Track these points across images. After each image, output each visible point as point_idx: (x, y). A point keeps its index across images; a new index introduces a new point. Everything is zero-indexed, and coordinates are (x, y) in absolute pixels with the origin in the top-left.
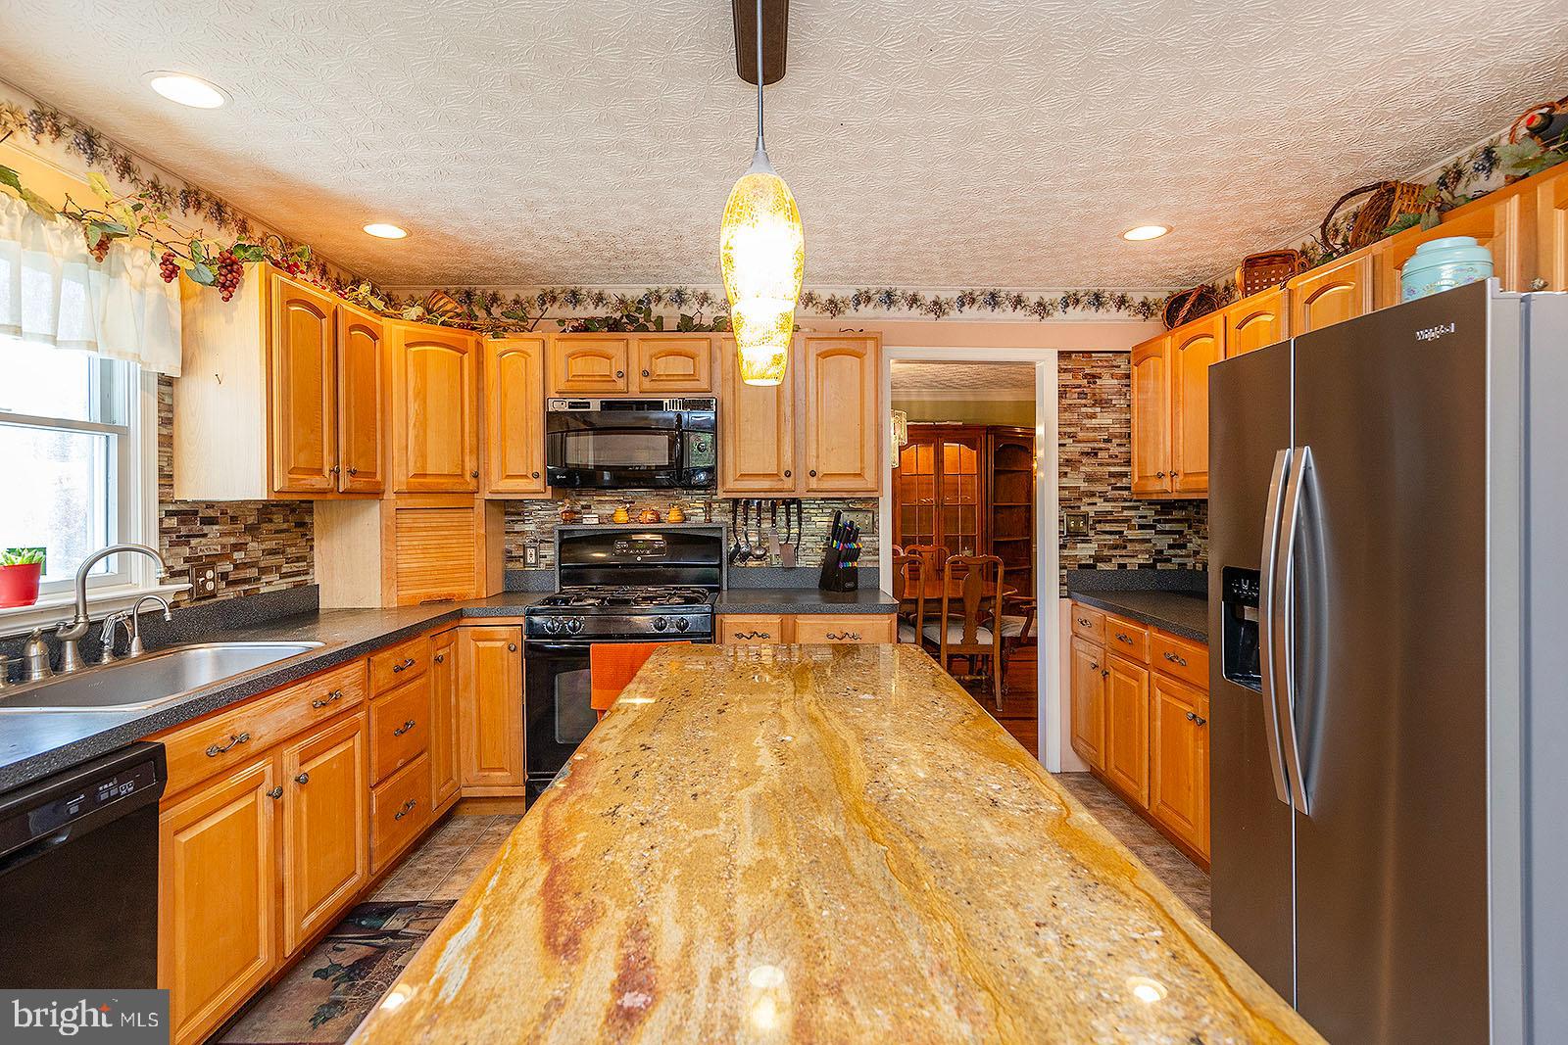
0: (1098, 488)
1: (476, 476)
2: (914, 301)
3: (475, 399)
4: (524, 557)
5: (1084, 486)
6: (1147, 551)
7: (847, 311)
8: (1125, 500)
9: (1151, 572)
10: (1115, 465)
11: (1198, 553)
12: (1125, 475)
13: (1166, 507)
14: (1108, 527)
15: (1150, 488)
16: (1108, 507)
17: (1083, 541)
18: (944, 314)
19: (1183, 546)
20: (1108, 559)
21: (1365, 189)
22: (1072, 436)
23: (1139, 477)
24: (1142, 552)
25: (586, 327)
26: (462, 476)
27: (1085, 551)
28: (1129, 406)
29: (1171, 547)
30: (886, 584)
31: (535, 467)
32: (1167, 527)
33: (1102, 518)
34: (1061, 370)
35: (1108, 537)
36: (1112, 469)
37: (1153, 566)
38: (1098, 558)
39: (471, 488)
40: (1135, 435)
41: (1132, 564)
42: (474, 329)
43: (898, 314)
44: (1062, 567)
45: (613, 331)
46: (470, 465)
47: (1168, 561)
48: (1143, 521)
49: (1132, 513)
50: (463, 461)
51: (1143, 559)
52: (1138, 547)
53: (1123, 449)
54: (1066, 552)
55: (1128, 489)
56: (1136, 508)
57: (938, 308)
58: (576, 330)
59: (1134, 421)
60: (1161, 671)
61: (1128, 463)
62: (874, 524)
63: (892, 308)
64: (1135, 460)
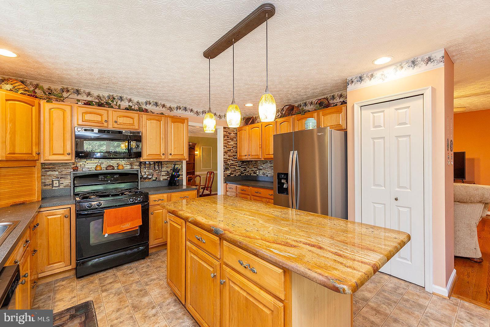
0: (231, 158)
1: (39, 154)
2: (192, 110)
3: (38, 125)
4: (52, 184)
5: (228, 158)
6: (240, 172)
7: (174, 111)
8: (236, 161)
9: (240, 176)
10: (234, 153)
11: (249, 171)
12: (236, 155)
13: (243, 162)
14: (233, 167)
15: (242, 158)
16: (233, 162)
17: (228, 170)
18: (199, 115)
19: (246, 170)
20: (233, 174)
21: (288, 105)
22: (226, 146)
23: (239, 156)
24: (239, 172)
25: (88, 103)
26: (31, 154)
27: (228, 172)
28: (237, 140)
29: (244, 170)
30: (185, 183)
31: (68, 151)
32: (243, 166)
33: (232, 164)
34: (224, 131)
35: (233, 169)
36: (234, 154)
37: (240, 175)
38: (231, 174)
39: (36, 158)
40: (238, 147)
41: (237, 174)
42: (36, 97)
43: (188, 113)
44: (224, 176)
45: (100, 106)
46: (35, 150)
47: (243, 173)
48: (239, 165)
49: (237, 164)
50: (32, 148)
51: (239, 173)
52: (238, 171)
53: (235, 150)
54: (225, 173)
55: (237, 158)
56: (238, 162)
57: (197, 113)
58: (85, 104)
59: (238, 144)
60: (253, 196)
61: (236, 152)
62: (182, 167)
63: (186, 112)
64: (238, 152)
